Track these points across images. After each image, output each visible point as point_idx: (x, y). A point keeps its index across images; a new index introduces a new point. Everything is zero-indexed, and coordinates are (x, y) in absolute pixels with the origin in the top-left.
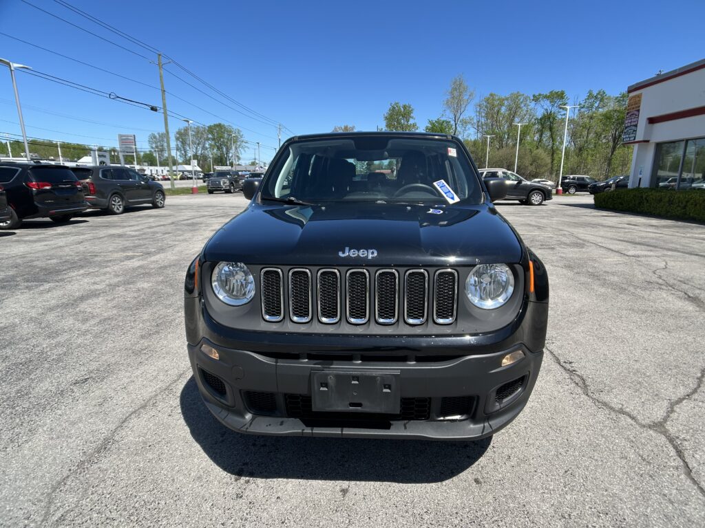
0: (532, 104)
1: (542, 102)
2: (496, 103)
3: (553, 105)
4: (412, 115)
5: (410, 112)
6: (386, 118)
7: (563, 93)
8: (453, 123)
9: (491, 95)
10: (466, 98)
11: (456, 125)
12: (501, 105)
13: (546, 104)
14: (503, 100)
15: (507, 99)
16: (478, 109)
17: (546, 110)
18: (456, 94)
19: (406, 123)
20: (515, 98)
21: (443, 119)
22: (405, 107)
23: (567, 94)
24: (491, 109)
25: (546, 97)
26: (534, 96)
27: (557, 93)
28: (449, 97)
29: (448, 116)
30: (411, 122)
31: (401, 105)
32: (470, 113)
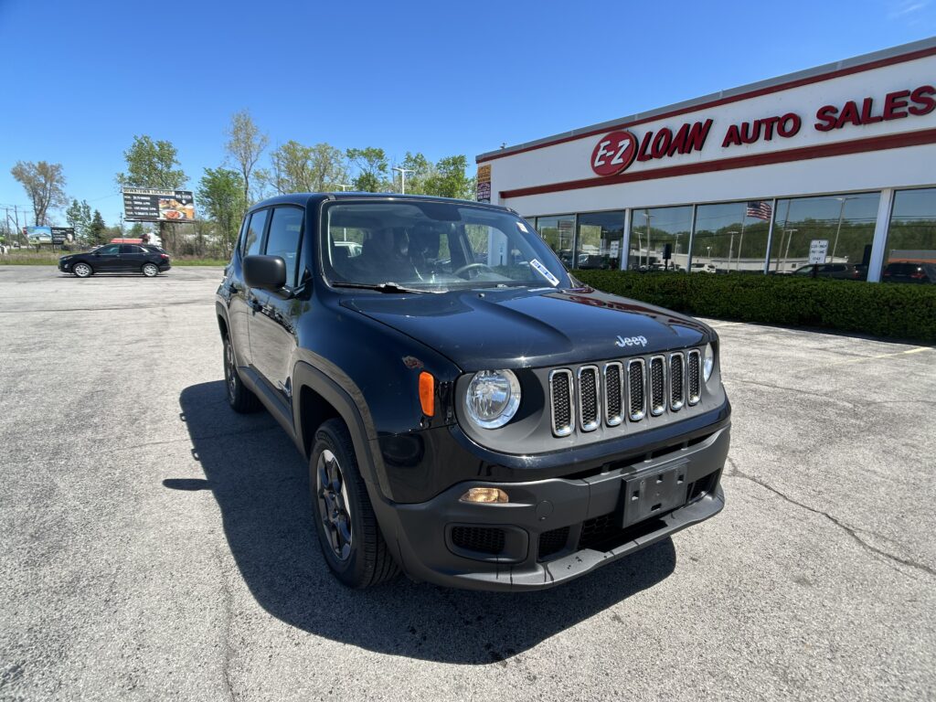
0: (346, 161)
1: (358, 160)
2: (300, 154)
3: (372, 166)
4: (175, 158)
5: (172, 153)
6: (129, 159)
7: (381, 152)
8: (242, 176)
9: (291, 143)
10: (256, 143)
11: (246, 178)
12: (307, 158)
13: (364, 162)
14: (308, 151)
15: (313, 151)
16: (276, 161)
17: (365, 170)
18: (242, 136)
19: (165, 169)
20: (322, 151)
21: (227, 169)
22: (161, 145)
23: (386, 154)
24: (293, 161)
25: (362, 154)
26: (348, 151)
27: (374, 151)
28: (232, 138)
29: (234, 165)
30: (174, 168)
31: (154, 140)
32: (264, 163)
